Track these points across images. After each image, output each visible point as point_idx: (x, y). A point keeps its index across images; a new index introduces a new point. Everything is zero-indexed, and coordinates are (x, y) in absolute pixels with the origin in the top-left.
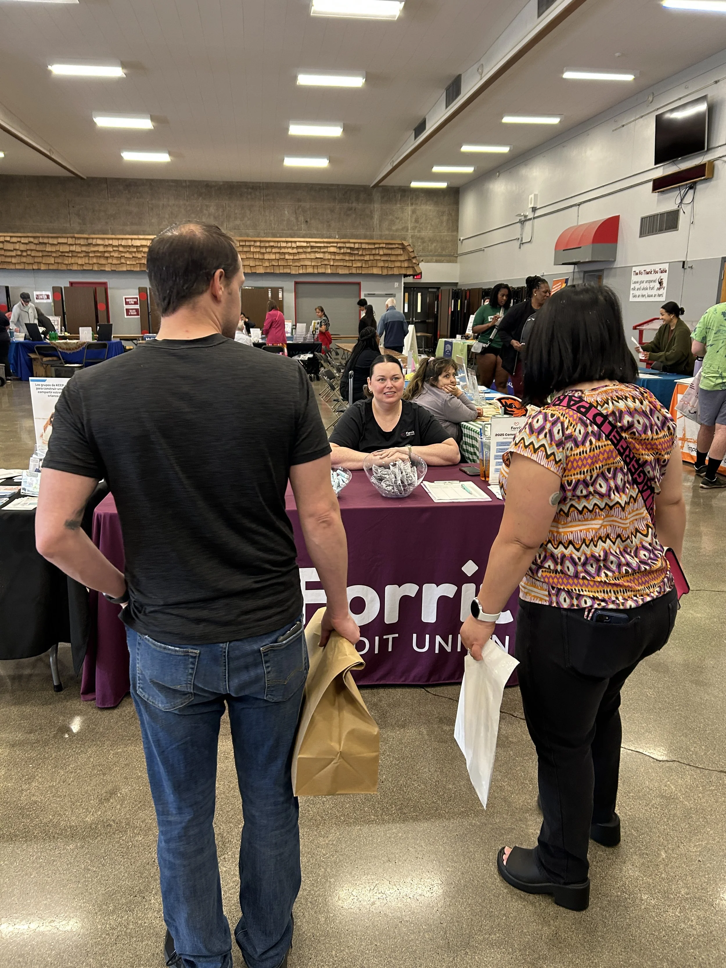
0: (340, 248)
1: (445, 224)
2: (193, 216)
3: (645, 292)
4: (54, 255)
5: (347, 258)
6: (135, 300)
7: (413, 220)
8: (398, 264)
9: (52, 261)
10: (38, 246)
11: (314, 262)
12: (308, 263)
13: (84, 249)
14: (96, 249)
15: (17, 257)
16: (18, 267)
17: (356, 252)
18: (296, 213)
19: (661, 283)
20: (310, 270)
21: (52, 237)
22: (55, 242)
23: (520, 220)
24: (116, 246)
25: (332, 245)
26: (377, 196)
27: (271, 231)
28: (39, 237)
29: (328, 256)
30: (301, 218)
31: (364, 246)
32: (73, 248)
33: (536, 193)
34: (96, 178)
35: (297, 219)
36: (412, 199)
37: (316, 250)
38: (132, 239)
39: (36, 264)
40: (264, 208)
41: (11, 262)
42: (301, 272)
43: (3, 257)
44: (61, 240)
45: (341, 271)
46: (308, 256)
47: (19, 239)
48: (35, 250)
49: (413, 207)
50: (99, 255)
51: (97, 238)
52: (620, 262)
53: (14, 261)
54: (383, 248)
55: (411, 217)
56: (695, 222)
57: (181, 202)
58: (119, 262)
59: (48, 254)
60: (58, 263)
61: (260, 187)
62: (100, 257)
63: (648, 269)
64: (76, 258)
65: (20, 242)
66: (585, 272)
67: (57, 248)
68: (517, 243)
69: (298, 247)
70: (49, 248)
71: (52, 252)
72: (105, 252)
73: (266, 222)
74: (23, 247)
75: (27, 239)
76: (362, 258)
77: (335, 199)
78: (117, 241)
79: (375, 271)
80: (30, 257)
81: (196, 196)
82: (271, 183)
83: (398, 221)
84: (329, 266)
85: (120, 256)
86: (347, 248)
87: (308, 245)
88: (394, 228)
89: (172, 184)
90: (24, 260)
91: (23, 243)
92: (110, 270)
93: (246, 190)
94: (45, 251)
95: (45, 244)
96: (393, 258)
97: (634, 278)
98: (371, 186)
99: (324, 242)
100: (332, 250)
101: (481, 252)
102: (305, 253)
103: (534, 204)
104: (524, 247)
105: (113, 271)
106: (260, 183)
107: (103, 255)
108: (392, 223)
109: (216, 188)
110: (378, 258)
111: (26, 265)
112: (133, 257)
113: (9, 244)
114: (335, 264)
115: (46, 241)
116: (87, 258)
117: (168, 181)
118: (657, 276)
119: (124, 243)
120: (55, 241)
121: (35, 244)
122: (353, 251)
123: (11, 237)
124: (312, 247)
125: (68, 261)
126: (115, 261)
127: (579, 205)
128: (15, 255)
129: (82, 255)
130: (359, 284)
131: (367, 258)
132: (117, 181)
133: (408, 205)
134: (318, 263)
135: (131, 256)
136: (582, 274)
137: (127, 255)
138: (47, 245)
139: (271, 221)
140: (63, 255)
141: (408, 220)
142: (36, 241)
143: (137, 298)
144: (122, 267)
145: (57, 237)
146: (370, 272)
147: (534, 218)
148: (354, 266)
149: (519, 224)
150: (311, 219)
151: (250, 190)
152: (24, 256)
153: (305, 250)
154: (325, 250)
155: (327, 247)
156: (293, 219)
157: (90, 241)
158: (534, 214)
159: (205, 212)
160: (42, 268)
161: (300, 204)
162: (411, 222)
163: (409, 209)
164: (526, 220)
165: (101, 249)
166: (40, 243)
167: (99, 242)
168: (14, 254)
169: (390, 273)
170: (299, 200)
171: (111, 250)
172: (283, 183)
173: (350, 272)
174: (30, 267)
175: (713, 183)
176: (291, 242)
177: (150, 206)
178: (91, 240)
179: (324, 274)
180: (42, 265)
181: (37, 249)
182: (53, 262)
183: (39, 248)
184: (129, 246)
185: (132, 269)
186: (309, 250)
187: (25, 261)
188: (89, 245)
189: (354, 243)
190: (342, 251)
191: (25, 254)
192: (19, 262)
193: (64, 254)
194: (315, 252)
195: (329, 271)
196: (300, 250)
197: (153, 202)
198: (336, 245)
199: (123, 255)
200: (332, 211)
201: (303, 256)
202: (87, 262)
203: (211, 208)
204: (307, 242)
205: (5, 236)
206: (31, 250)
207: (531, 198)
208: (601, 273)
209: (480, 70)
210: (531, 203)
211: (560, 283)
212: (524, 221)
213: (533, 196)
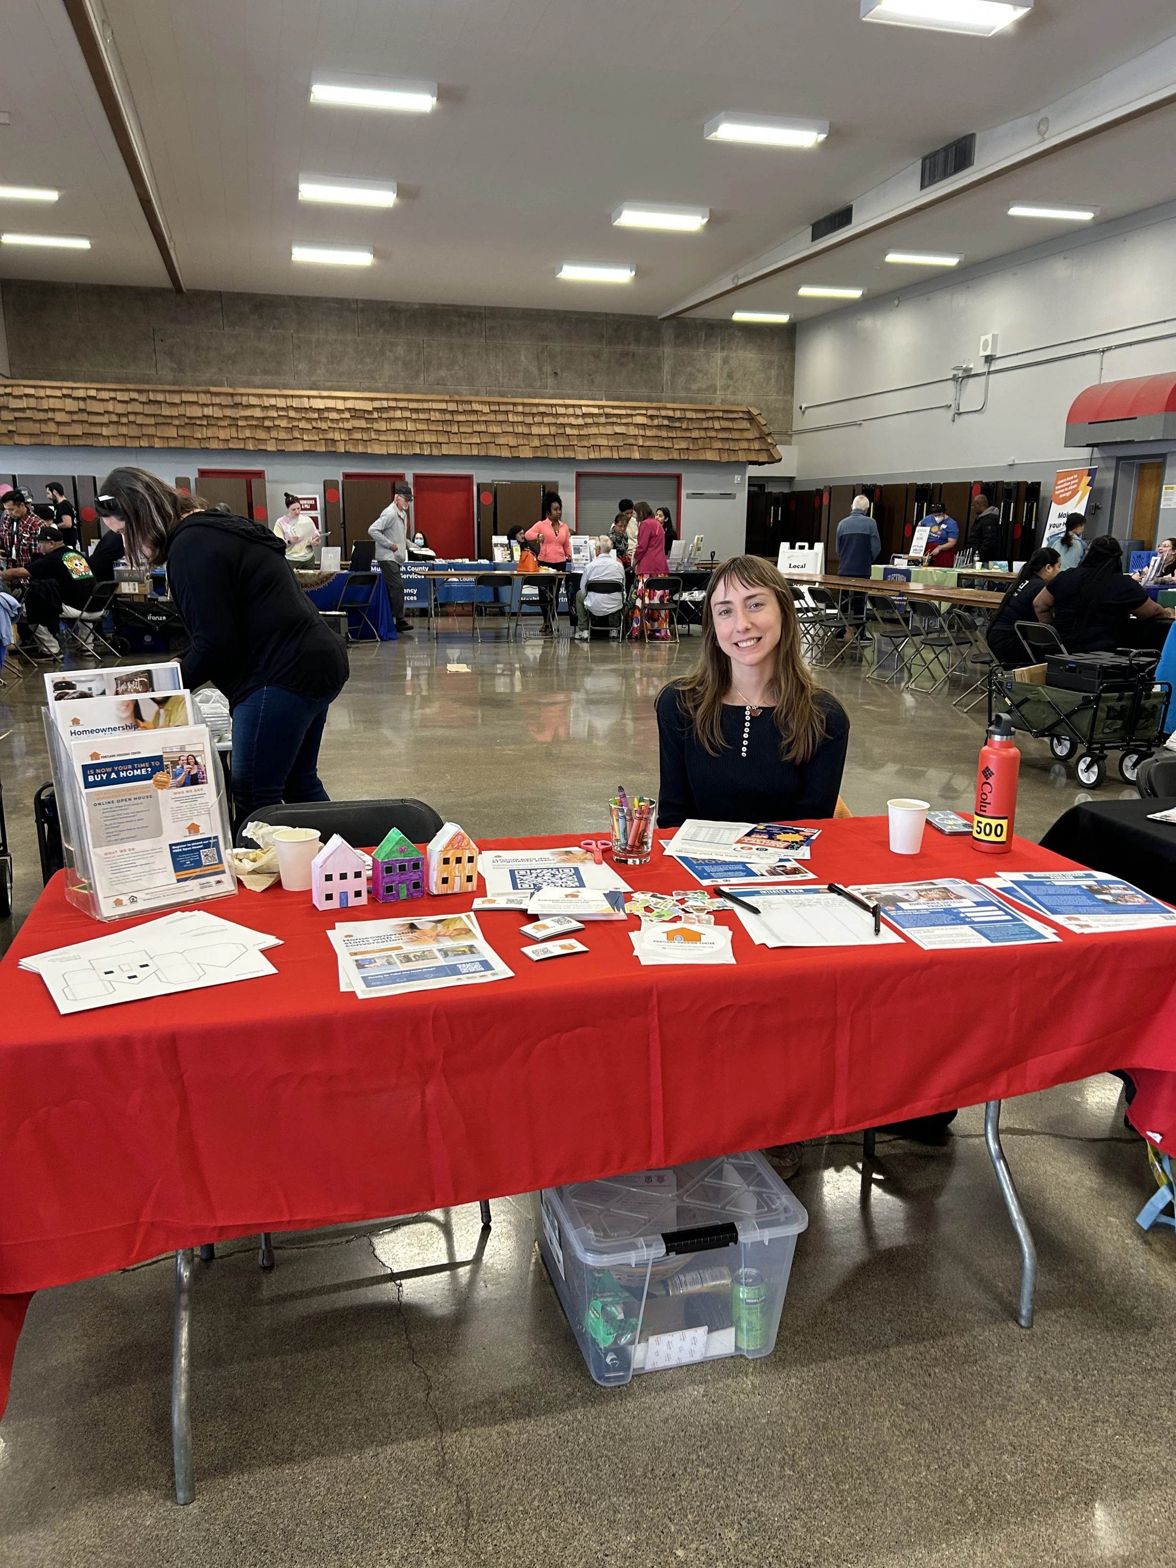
0: (651, 417)
1: (773, 382)
2: (368, 360)
4: (177, 422)
5: (664, 434)
6: (312, 502)
7: (725, 376)
8: (744, 445)
9: (173, 432)
10: (146, 406)
11: (612, 439)
12: (604, 442)
13: (228, 412)
14: (248, 413)
15: (111, 426)
16: (114, 443)
17: (677, 424)
18: (538, 359)
20: (606, 454)
21: (170, 392)
22: (177, 401)
23: (954, 376)
24: (282, 409)
25: (638, 412)
26: (668, 334)
27: (497, 389)
28: (148, 391)
29: (633, 431)
30: (548, 369)
31: (689, 415)
32: (208, 411)
33: (995, 333)
34: (203, 291)
35: (540, 369)
36: (723, 340)
37: (614, 420)
38: (309, 397)
39: (145, 438)
40: (486, 350)
41: (101, 434)
42: (592, 456)
43: (86, 426)
44: (186, 397)
45: (655, 456)
46: (602, 430)
47: (112, 394)
48: (143, 414)
49: (725, 354)
50: (255, 423)
51: (248, 395)
53: (105, 431)
54: (718, 418)
55: (722, 369)
57: (349, 337)
58: (289, 437)
59: (165, 422)
60: (184, 437)
61: (480, 314)
62: (256, 426)
64: (215, 429)
65: (114, 399)
66: (1119, 459)
67: (181, 410)
68: (951, 413)
69: (584, 415)
70: (167, 412)
71: (172, 417)
72: (264, 418)
73: (489, 373)
74: (120, 409)
75: (127, 393)
76: (688, 435)
77: (601, 337)
78: (284, 400)
79: (710, 456)
80: (135, 426)
81: (373, 326)
82: (499, 309)
83: (700, 375)
84: (636, 447)
85: (290, 426)
86: (664, 417)
87: (601, 411)
88: (694, 387)
89: (332, 305)
90: (124, 430)
91: (119, 401)
92: (274, 449)
93: (457, 319)
94: (160, 415)
95: (159, 402)
96: (736, 435)
98: (660, 317)
99: (625, 408)
100: (640, 420)
101: (855, 427)
102: (598, 424)
103: (991, 351)
104: (960, 420)
105: (281, 452)
106: (480, 307)
107: (260, 424)
108: (692, 378)
109: (408, 314)
110: (714, 434)
111: (128, 439)
112: (314, 428)
113: (94, 403)
114: (647, 444)
115: (160, 397)
116: (234, 429)
117: (327, 300)
119: (295, 403)
120: (176, 399)
121: (141, 402)
122: (673, 422)
123: (98, 390)
124: (607, 415)
125: (202, 434)
126: (283, 435)
127: (1103, 351)
128: (107, 421)
129: (225, 423)
130: (678, 477)
131: (695, 434)
132: (239, 297)
133: (717, 349)
134: (618, 442)
135: (309, 426)
136: (1113, 463)
137: (303, 424)
138: (163, 405)
139: (497, 371)
140: (192, 423)
141: (716, 374)
142: (143, 398)
143: (315, 499)
144: (295, 444)
145: (180, 392)
146: (701, 458)
147: (989, 373)
148: (676, 447)
149: (951, 384)
150: (562, 371)
151: (463, 319)
152: (123, 424)
153: (596, 420)
154: (629, 420)
155: (632, 415)
156: (533, 369)
157: (238, 399)
158: (989, 368)
159: (388, 354)
160: (157, 446)
161: (545, 344)
162: (721, 376)
163: (718, 356)
164: (969, 375)
165: (258, 413)
166: (150, 401)
167: (253, 401)
168: (105, 419)
169: (733, 459)
170: (544, 338)
171: (275, 415)
172: (518, 309)
173: (670, 457)
174: (136, 444)
176: (573, 406)
177: (295, 341)
178: (239, 397)
179: (628, 460)
180: (156, 439)
181: (146, 412)
182: (176, 436)
183: (149, 409)
184: (305, 409)
185: (313, 449)
186: (603, 420)
187: (126, 433)
188: (237, 405)
189: (674, 410)
190: (656, 422)
191: (124, 420)
192: (115, 434)
193: (193, 421)
194: (613, 423)
195: (637, 456)
196: (590, 421)
197: (301, 335)
198: (644, 412)
199: (295, 424)
200: (597, 356)
201: (594, 430)
202: (235, 435)
203: (399, 348)
204: (599, 407)
205: (87, 389)
206: (136, 414)
207: (986, 341)
208: (1160, 460)
209: (1043, 128)
210: (985, 350)
211: (1076, 476)
212: (963, 378)
213: (989, 337)
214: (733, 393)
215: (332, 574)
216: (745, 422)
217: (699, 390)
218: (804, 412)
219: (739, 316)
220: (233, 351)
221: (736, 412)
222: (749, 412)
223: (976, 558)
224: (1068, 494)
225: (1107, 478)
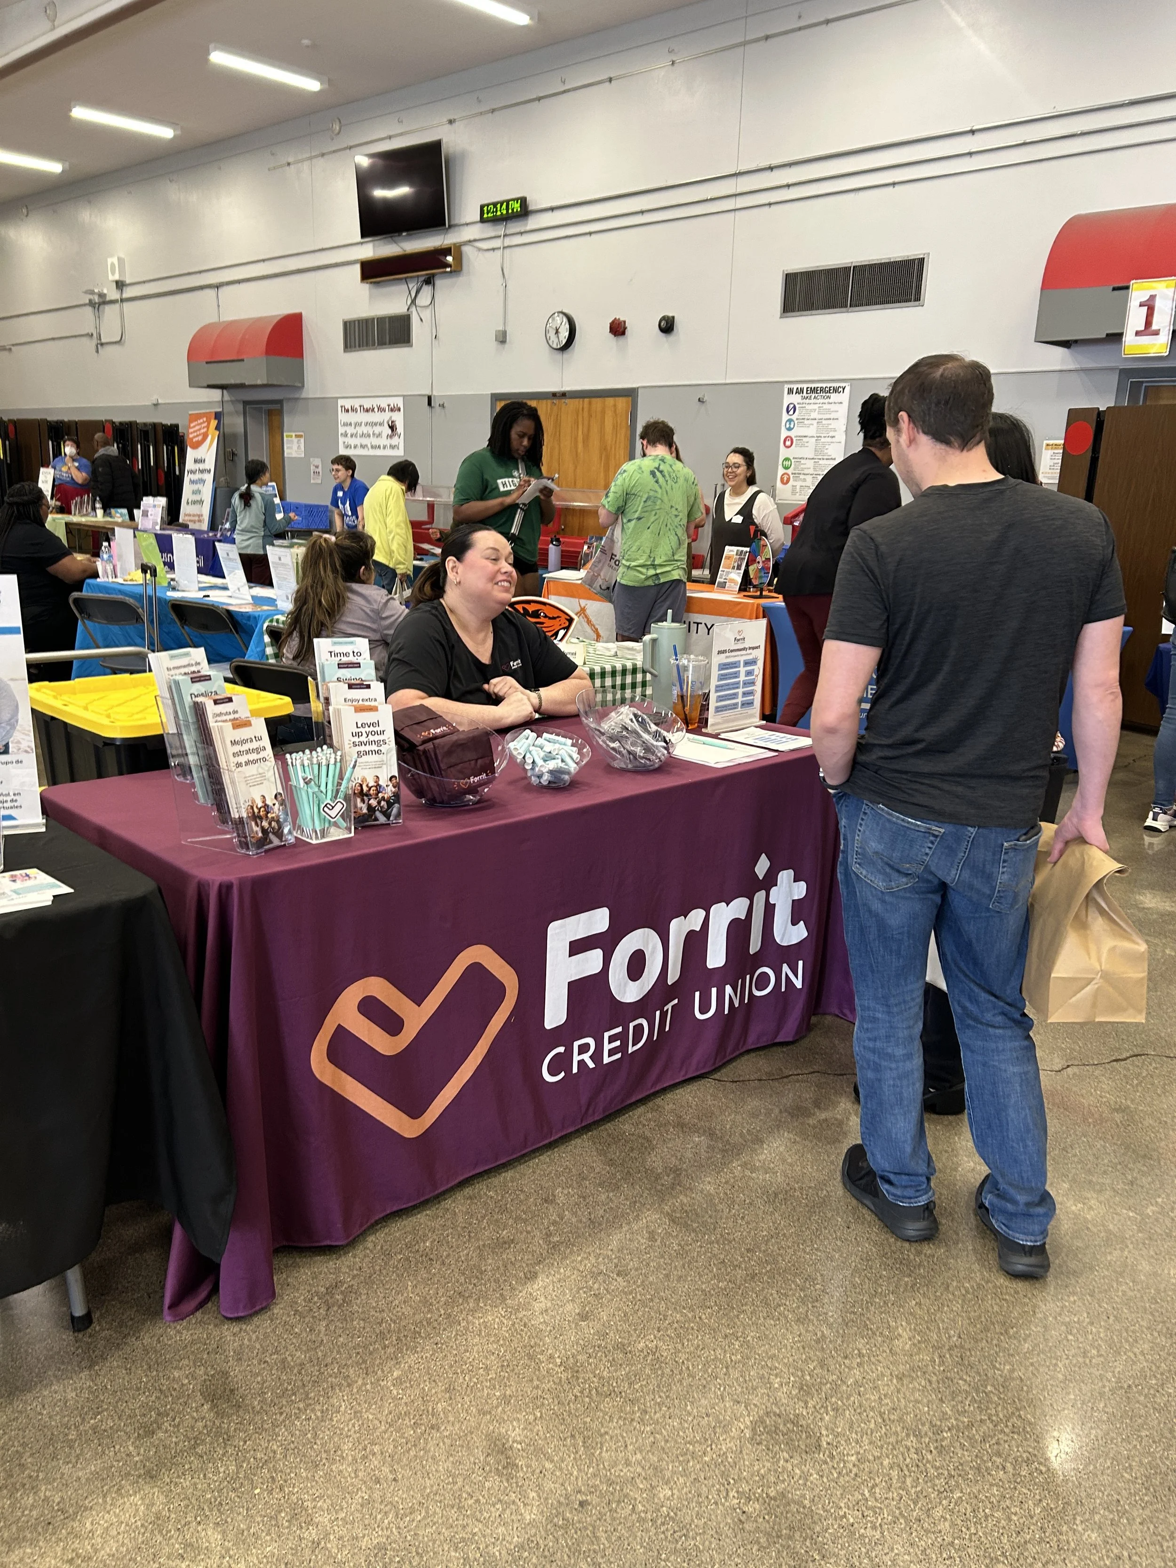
3: (365, 441)
19: (392, 427)
23: (90, 300)
33: (122, 256)
52: (312, 389)
56: (440, 335)
63: (367, 403)
66: (246, 403)
68: (92, 342)
97: (342, 417)
101: (6, 353)
103: (120, 276)
104: (105, 351)
118: (386, 416)
127: (218, 286)
136: (240, 407)
147: (122, 300)
149: (89, 309)
158: (121, 294)
164: (104, 301)
175: (461, 280)
207: (113, 265)
208: (278, 406)
210: (113, 273)
211: (205, 419)
212: (100, 304)
213: (115, 260)
223: (98, 505)
224: (200, 438)
225: (236, 423)
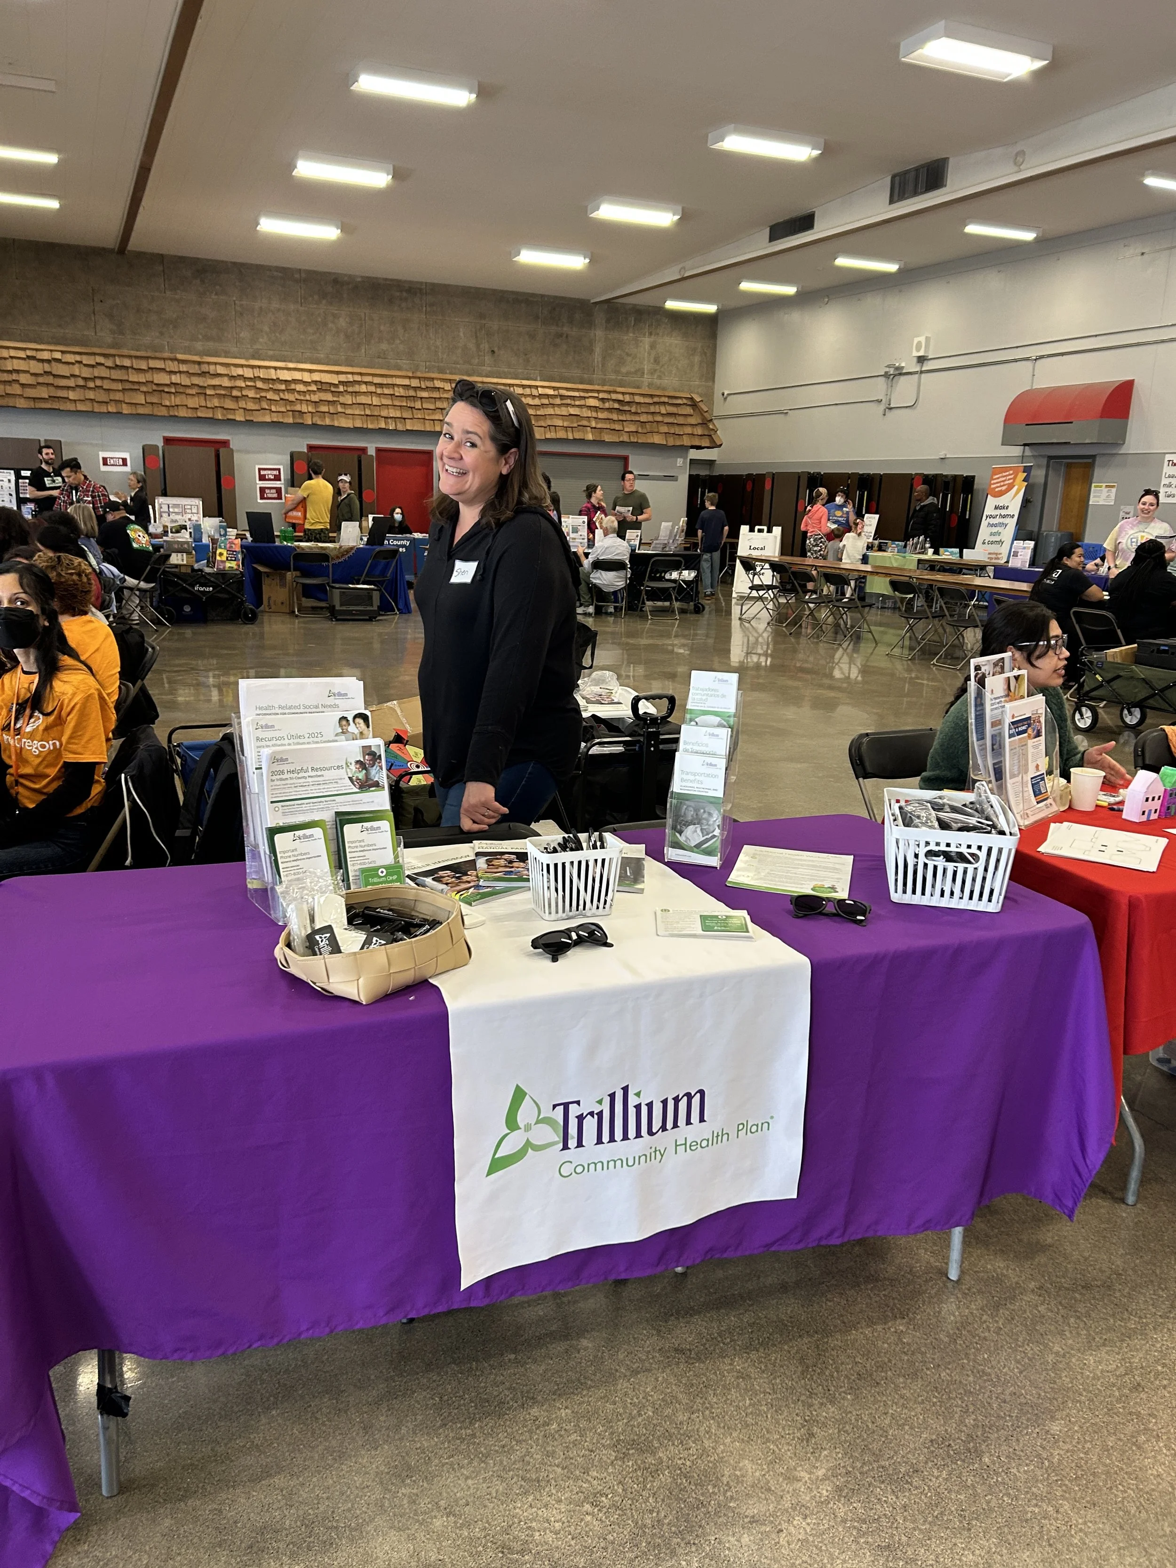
0: (603, 400)
1: (696, 368)
2: (310, 331)
4: (144, 389)
5: (615, 417)
6: (276, 473)
7: (652, 361)
8: (689, 430)
9: (141, 399)
10: (113, 371)
11: (567, 421)
12: (559, 423)
13: (196, 380)
14: (216, 382)
15: (78, 389)
16: (81, 407)
17: (626, 408)
18: (476, 337)
20: (561, 434)
21: (137, 357)
22: (144, 367)
23: (886, 373)
24: (250, 379)
25: (590, 394)
26: (600, 317)
27: (437, 364)
28: (114, 356)
29: (586, 413)
30: (485, 346)
31: (638, 399)
32: (175, 379)
33: (929, 335)
34: (144, 253)
35: (478, 346)
36: (650, 326)
37: (568, 401)
38: (275, 368)
39: (113, 403)
40: (427, 325)
41: (67, 398)
42: (548, 436)
43: (51, 388)
44: (153, 364)
45: (607, 438)
46: (558, 411)
47: (78, 358)
48: (109, 379)
49: (652, 339)
50: (223, 392)
51: (216, 364)
52: (1134, 445)
53: (72, 395)
54: (664, 403)
55: (649, 354)
57: (292, 307)
58: (257, 407)
59: (133, 388)
60: (152, 404)
61: (421, 290)
62: (224, 395)
64: (184, 396)
65: (80, 362)
66: (1050, 458)
67: (149, 377)
68: (882, 407)
69: (540, 396)
70: (134, 377)
71: (139, 383)
72: (232, 388)
73: (429, 348)
74: (86, 373)
75: (93, 357)
76: (637, 418)
77: (537, 318)
78: (251, 370)
79: (657, 439)
80: (102, 391)
81: (316, 297)
82: (439, 285)
83: (629, 359)
84: (589, 429)
85: (258, 396)
86: (614, 401)
87: (556, 393)
88: (624, 370)
89: (275, 273)
90: (91, 395)
91: (85, 365)
92: (242, 419)
93: (398, 294)
94: (128, 381)
95: (126, 368)
96: (681, 420)
97: (1168, 470)
98: (592, 301)
99: (578, 390)
100: (592, 402)
101: (782, 415)
102: (553, 405)
103: (925, 351)
104: (890, 415)
105: (249, 423)
106: (421, 283)
107: (227, 393)
108: (621, 362)
109: (350, 286)
110: (659, 418)
111: (95, 404)
112: (281, 399)
113: (60, 365)
114: (599, 426)
115: (127, 363)
116: (202, 398)
117: (269, 268)
119: (262, 374)
120: (143, 365)
121: (107, 367)
122: (623, 406)
123: (63, 352)
124: (562, 397)
125: (170, 401)
126: (251, 406)
127: (1036, 359)
128: (73, 385)
129: (193, 391)
130: (625, 459)
131: (643, 418)
132: (181, 261)
133: (645, 335)
134: (572, 422)
135: (277, 398)
136: (1045, 462)
137: (270, 395)
138: (130, 370)
139: (437, 347)
140: (159, 390)
141: (644, 358)
142: (109, 363)
143: (279, 470)
144: (264, 415)
145: (147, 358)
146: (649, 441)
147: (922, 372)
148: (626, 429)
149: (882, 380)
150: (499, 348)
151: (405, 294)
152: (90, 388)
153: (552, 401)
154: (582, 402)
155: (585, 398)
156: (472, 346)
157: (205, 368)
158: (922, 366)
159: (330, 325)
160: (125, 412)
161: (483, 322)
162: (649, 361)
163: (646, 341)
164: (900, 372)
165: (226, 382)
166: (117, 366)
167: (221, 370)
168: (71, 383)
169: (678, 443)
170: (482, 316)
171: (243, 385)
172: (457, 286)
173: (621, 439)
174: (103, 409)
176: (530, 387)
177: (238, 309)
178: (206, 366)
179: (582, 441)
180: (124, 405)
181: (113, 377)
182: (144, 402)
183: (116, 374)
184: (272, 380)
185: (281, 420)
186: (558, 401)
187: (92, 397)
188: (204, 374)
189: (623, 393)
190: (607, 405)
191: (91, 384)
192: (82, 398)
193: (161, 388)
194: (568, 405)
195: (590, 437)
196: (546, 401)
197: (244, 303)
198: (596, 395)
199: (263, 394)
200: (532, 336)
201: (550, 411)
202: (204, 404)
203: (341, 319)
204: (554, 388)
205: (51, 351)
206: (102, 378)
207: (919, 343)
208: (1090, 461)
209: (1020, 159)
210: (918, 350)
211: (1011, 472)
212: (895, 376)
213: (922, 339)
214: (660, 377)
215: (352, 548)
216: (688, 408)
217: (628, 374)
218: (725, 399)
219: (671, 305)
220: (175, 316)
221: (681, 398)
222: (692, 399)
223: (928, 545)
224: (1004, 488)
225: (1039, 475)
